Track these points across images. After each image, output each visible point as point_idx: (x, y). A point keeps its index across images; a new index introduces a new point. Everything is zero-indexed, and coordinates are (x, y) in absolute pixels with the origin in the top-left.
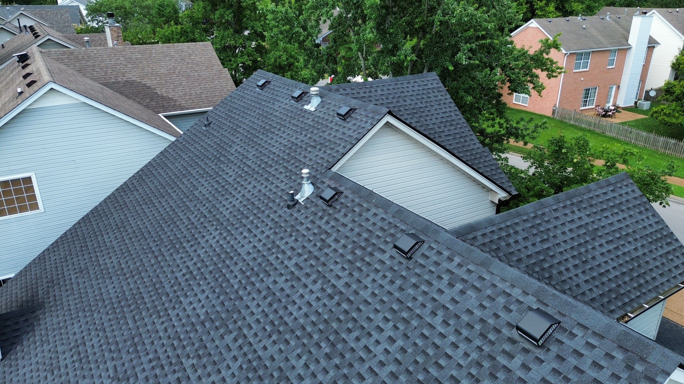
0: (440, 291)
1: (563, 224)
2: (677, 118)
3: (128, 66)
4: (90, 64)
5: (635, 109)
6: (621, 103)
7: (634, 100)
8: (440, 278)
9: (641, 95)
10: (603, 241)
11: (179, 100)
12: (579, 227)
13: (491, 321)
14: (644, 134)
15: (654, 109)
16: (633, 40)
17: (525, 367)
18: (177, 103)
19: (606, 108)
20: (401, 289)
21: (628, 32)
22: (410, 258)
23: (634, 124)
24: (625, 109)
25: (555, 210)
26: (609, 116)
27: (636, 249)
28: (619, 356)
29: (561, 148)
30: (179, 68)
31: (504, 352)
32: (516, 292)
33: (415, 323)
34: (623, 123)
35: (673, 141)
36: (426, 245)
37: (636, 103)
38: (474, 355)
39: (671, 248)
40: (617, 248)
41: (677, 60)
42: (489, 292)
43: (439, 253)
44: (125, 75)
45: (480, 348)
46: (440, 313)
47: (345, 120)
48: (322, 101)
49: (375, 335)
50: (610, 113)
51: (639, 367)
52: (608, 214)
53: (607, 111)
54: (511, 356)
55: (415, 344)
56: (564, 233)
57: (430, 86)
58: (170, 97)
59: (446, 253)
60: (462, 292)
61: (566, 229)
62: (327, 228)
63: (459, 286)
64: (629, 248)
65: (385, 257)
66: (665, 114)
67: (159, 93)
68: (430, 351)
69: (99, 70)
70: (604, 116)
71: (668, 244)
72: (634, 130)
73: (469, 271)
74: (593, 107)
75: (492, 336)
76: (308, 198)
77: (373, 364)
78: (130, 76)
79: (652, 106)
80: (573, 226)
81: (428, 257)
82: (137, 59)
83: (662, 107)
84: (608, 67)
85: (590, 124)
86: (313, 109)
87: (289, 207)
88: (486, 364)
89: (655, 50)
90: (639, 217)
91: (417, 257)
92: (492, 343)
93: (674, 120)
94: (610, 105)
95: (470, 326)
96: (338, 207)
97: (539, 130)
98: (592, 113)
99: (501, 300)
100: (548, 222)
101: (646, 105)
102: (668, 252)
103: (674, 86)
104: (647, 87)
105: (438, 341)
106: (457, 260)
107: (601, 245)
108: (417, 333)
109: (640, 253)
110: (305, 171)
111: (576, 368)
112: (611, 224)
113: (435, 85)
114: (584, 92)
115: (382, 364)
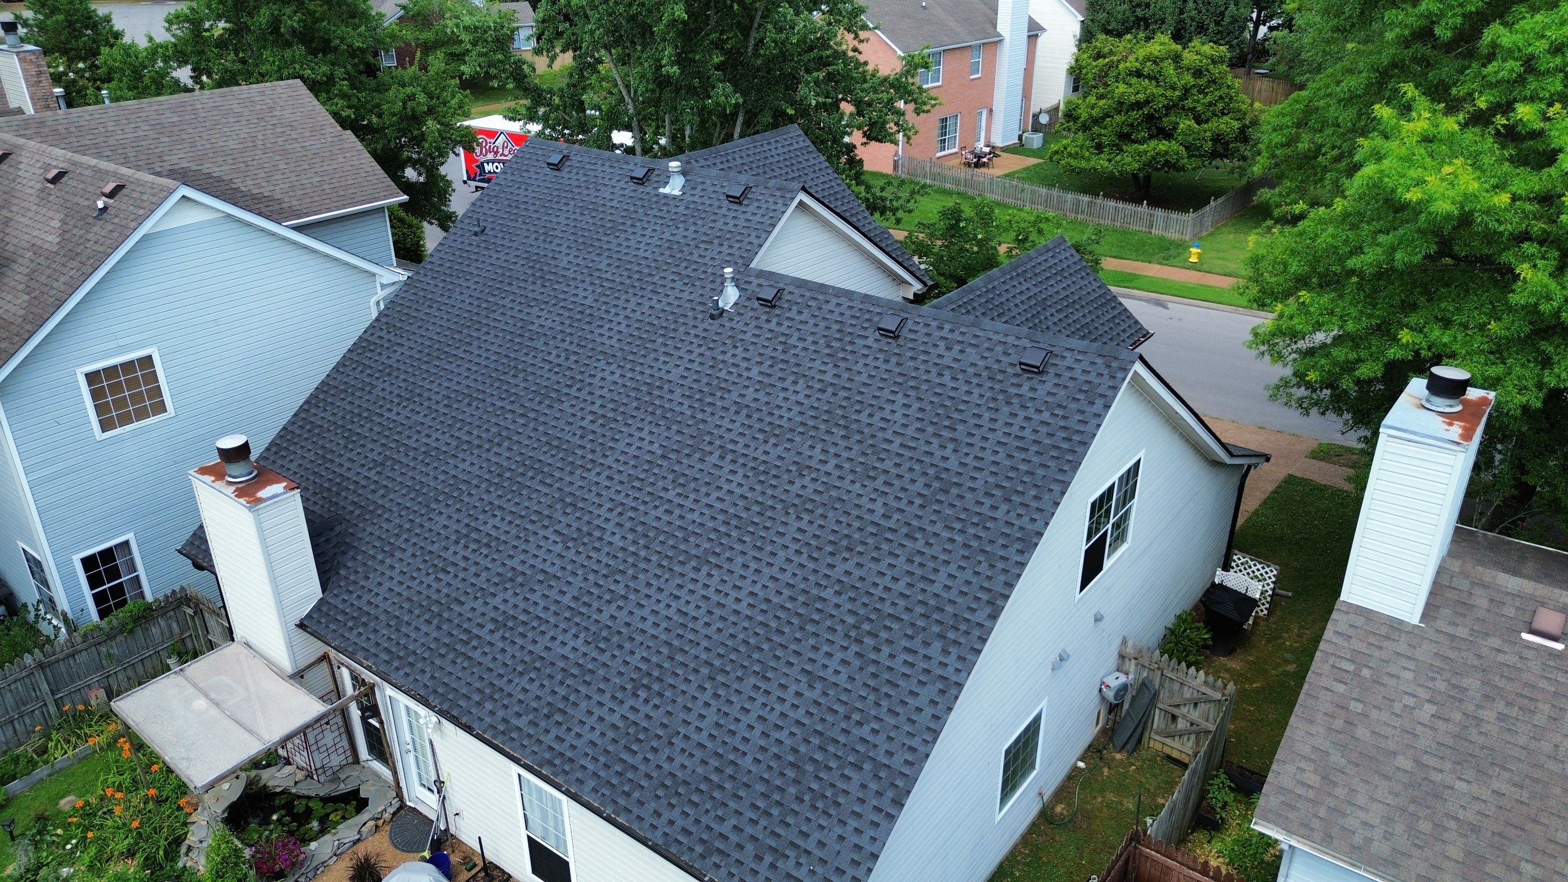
0: (940, 356)
1: (1014, 296)
2: (1089, 160)
3: (163, 140)
4: (88, 142)
5: (1019, 148)
6: (998, 142)
7: (1018, 133)
8: (935, 345)
9: (1026, 123)
10: (1053, 310)
11: (286, 200)
12: (1029, 298)
13: (995, 366)
14: (1044, 191)
15: (1054, 147)
16: (1004, 25)
17: (1033, 389)
18: (284, 205)
19: (977, 151)
20: (899, 364)
21: (996, 12)
22: (898, 337)
23: (1023, 175)
24: (1006, 149)
25: (1004, 283)
26: (984, 165)
27: (1084, 316)
28: (1100, 361)
29: (958, 221)
30: (260, 137)
31: (1013, 384)
32: (1011, 340)
33: (924, 387)
34: (1006, 176)
35: (1086, 199)
36: (910, 322)
37: (1020, 138)
38: (989, 394)
39: (1116, 312)
40: (1067, 317)
41: (1077, 60)
42: (986, 345)
43: (927, 325)
44: (165, 158)
45: (992, 388)
46: (947, 373)
47: (740, 203)
48: (687, 181)
49: (889, 407)
50: (985, 160)
51: (1114, 364)
52: (1053, 282)
53: (979, 157)
54: (1019, 386)
55: (931, 402)
56: (1016, 305)
57: (796, 146)
58: (266, 194)
59: (934, 324)
60: (962, 351)
61: (1018, 301)
62: (783, 329)
63: (957, 348)
64: (1078, 315)
65: (870, 342)
66: (1070, 155)
67: (243, 189)
68: (948, 403)
69: (109, 153)
70: (977, 165)
71: (1113, 308)
72: (1026, 186)
73: (963, 334)
74: (956, 150)
75: (999, 377)
76: (736, 304)
77: (897, 428)
78: (174, 159)
79: (1045, 141)
80: (1024, 298)
81: (917, 332)
82: (173, 124)
83: (1064, 142)
84: (972, 77)
85: (957, 182)
86: (677, 192)
87: (712, 317)
88: (1000, 397)
89: (1040, 40)
90: (1083, 283)
91: (904, 333)
92: (1001, 381)
93: (1083, 164)
94: (981, 146)
95: (977, 375)
96: (785, 306)
97: (918, 197)
98: (956, 161)
99: (999, 349)
100: (999, 295)
101: (1036, 140)
102: (1114, 317)
103: (1078, 106)
104: (1034, 109)
105: (952, 394)
106: (947, 327)
107: (1052, 315)
108: (930, 393)
109: (1088, 320)
110: (728, 270)
111: (1071, 378)
112: (1057, 292)
113: (802, 144)
114: (939, 125)
115: (905, 426)
